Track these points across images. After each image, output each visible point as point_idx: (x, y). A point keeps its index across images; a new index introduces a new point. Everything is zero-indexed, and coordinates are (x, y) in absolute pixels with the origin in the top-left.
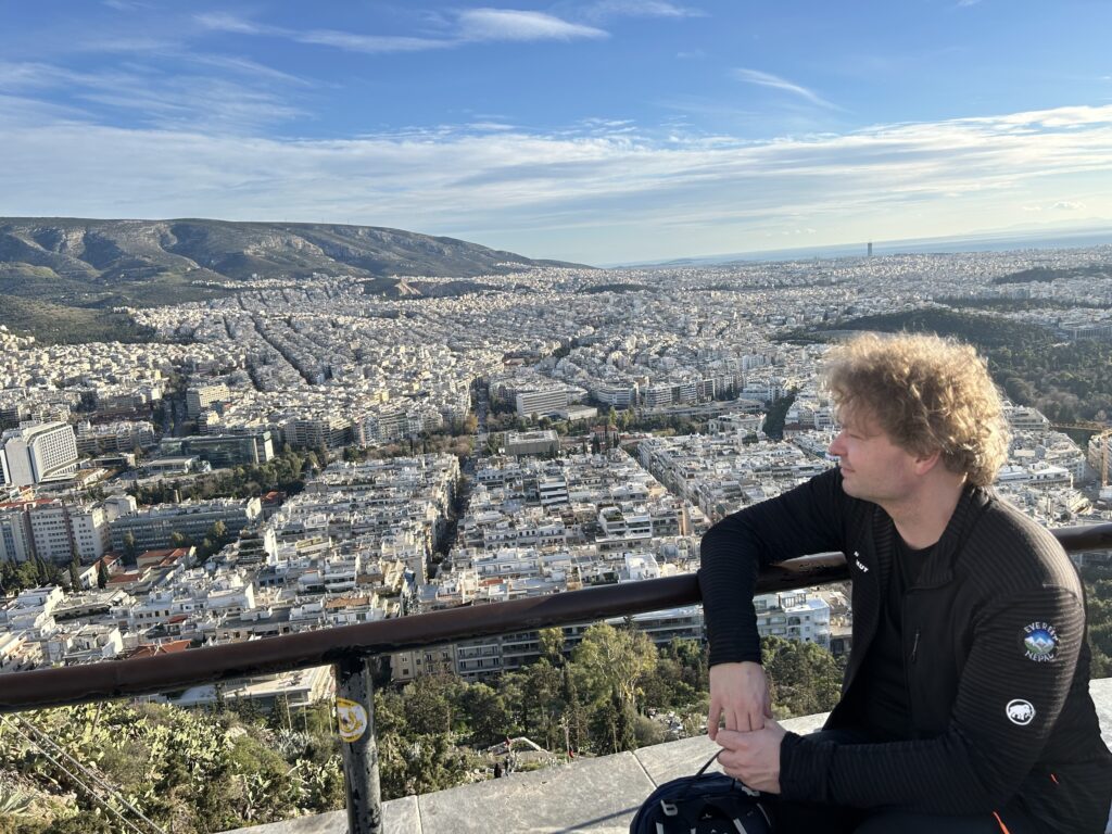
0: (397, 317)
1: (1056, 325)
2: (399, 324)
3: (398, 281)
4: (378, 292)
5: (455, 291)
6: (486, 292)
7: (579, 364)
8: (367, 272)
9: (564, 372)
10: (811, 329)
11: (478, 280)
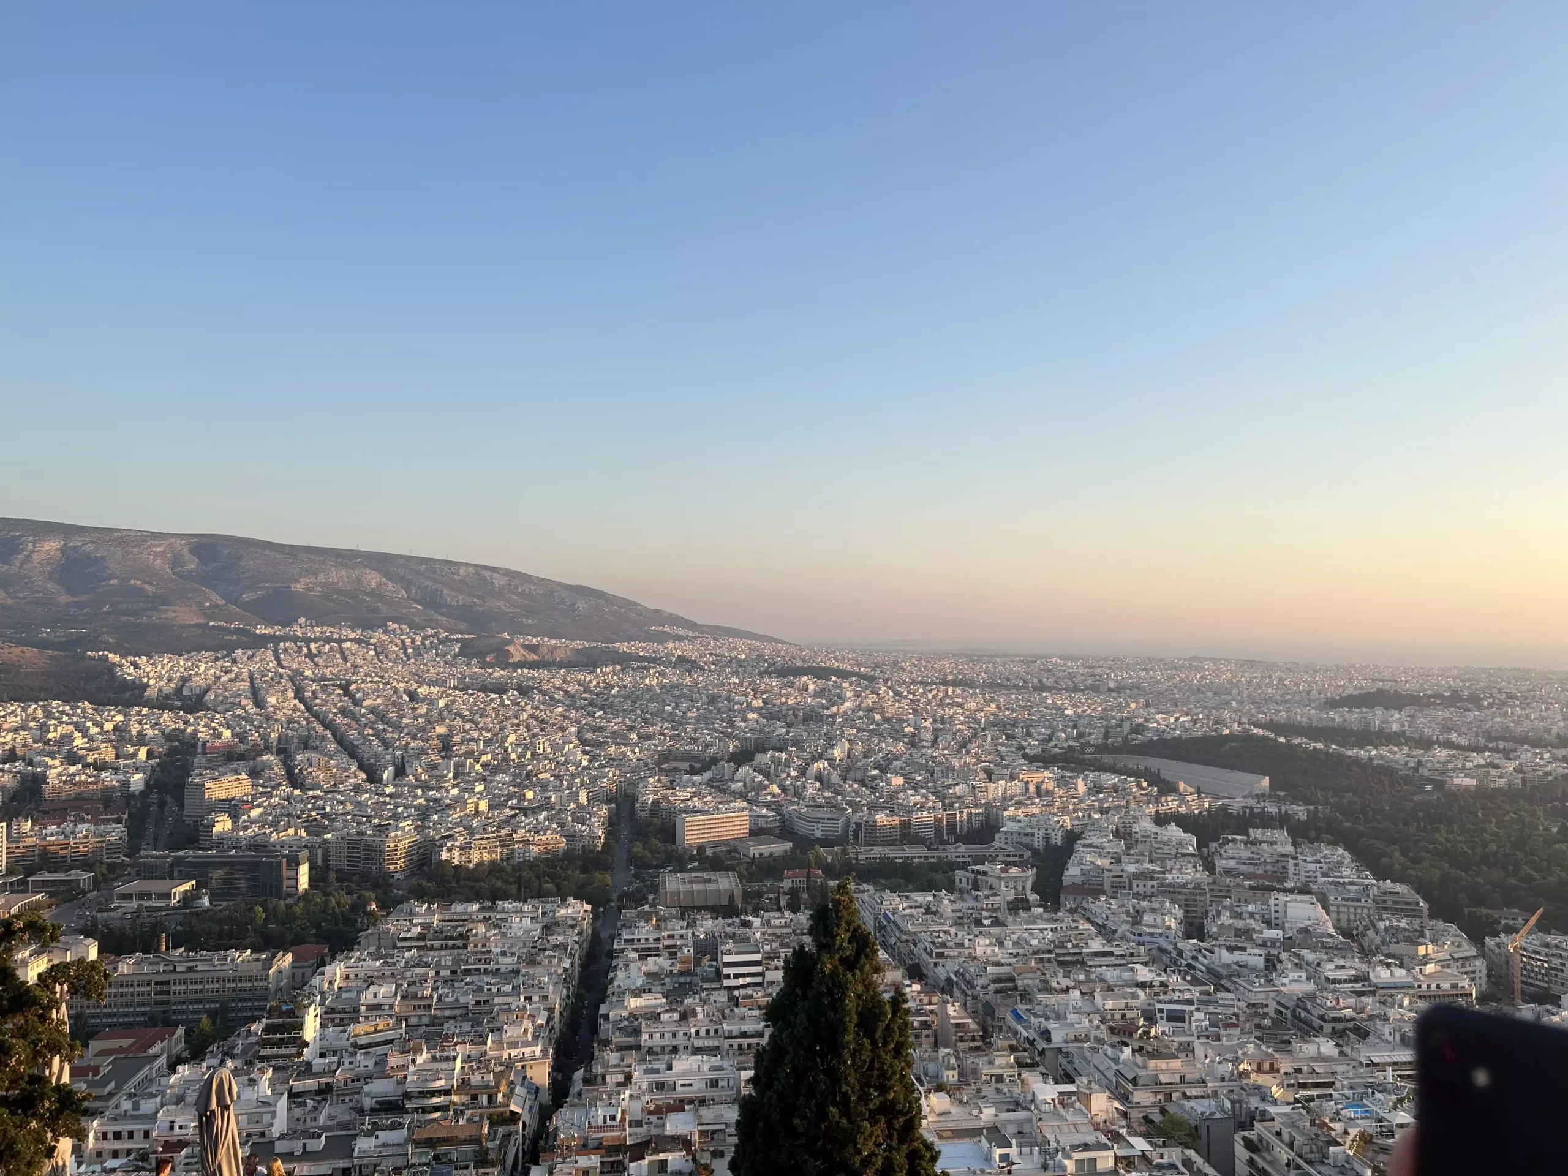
0: (505, 692)
1: (1416, 770)
2: (507, 702)
3: (510, 642)
4: (480, 655)
5: (588, 661)
6: (634, 665)
7: (767, 775)
8: (463, 626)
9: (745, 786)
10: (1088, 750)
11: (623, 647)
